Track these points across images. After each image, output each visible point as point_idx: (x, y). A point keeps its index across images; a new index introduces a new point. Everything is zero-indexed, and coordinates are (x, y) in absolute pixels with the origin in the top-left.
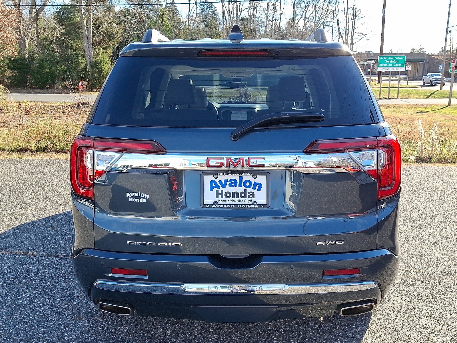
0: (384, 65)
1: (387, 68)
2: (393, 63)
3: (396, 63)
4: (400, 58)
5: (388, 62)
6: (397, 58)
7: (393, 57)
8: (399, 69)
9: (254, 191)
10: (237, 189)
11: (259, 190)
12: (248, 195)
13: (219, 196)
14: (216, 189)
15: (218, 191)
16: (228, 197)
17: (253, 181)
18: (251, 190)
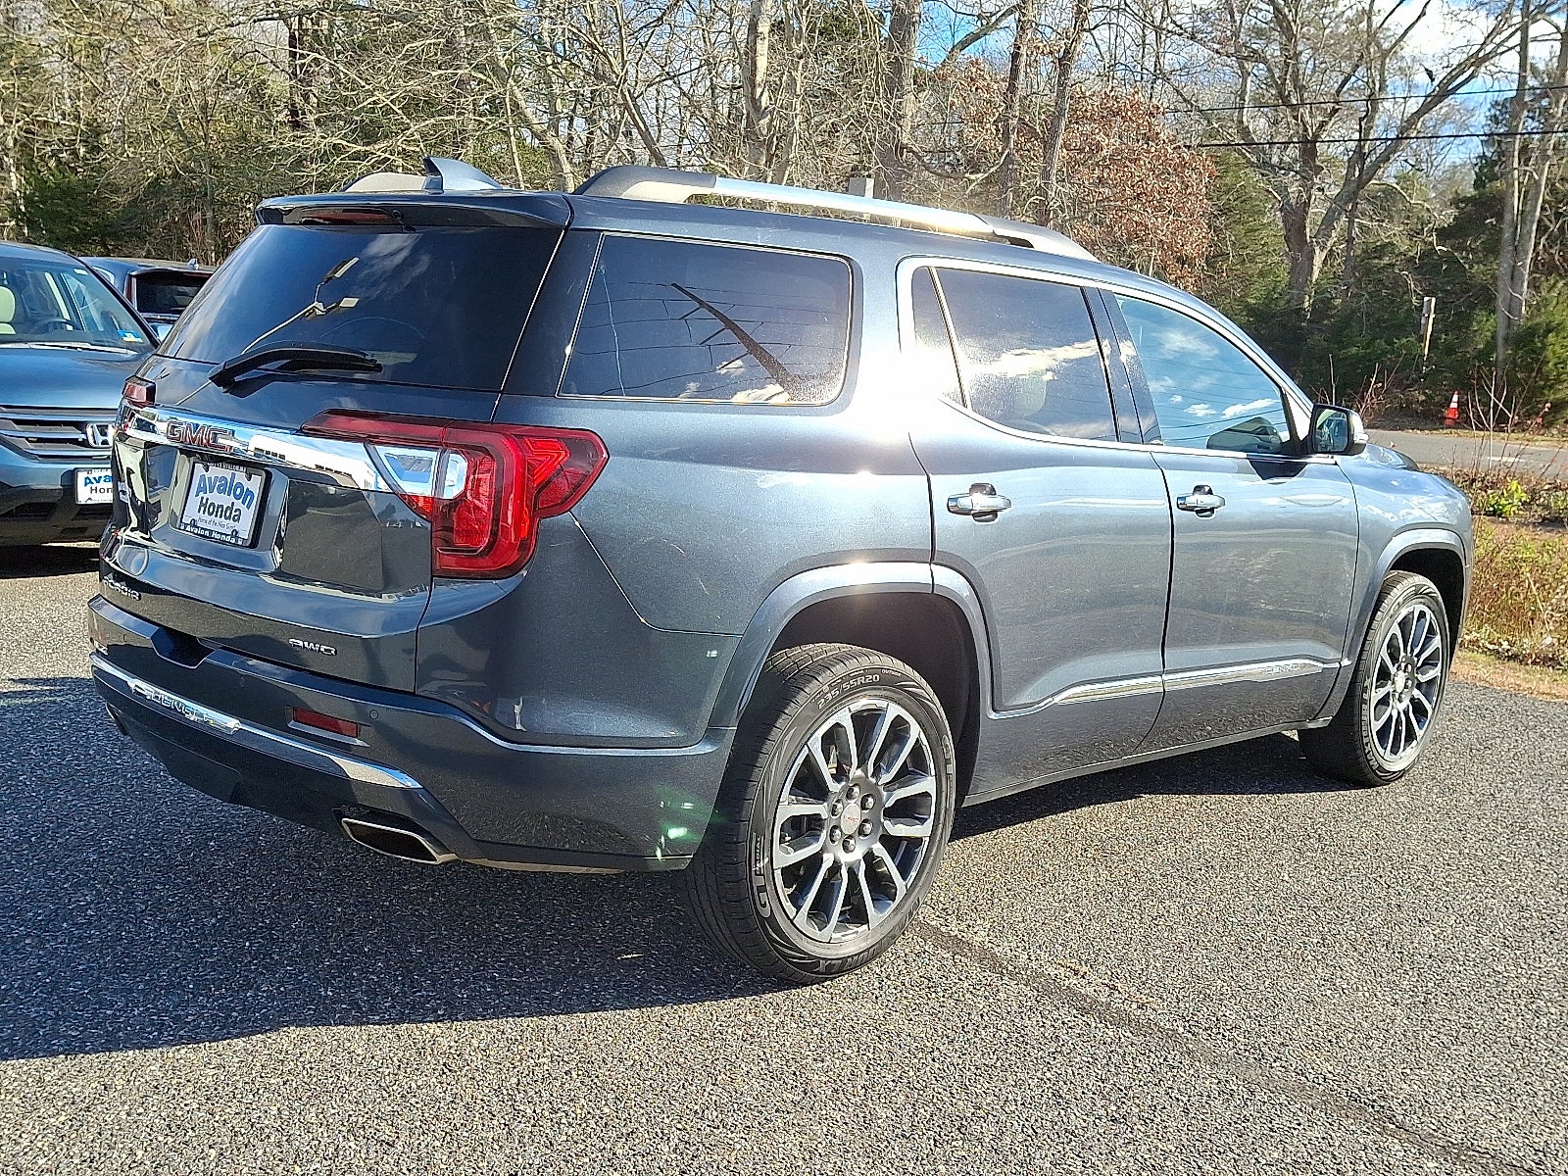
9: (243, 508)
10: (225, 500)
11: (248, 508)
12: (234, 514)
13: (202, 508)
14: (201, 494)
15: (202, 498)
16: (210, 514)
17: (247, 484)
18: (238, 504)
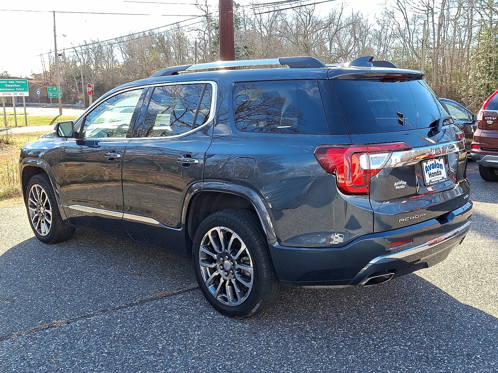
0: (4, 89)
1: (9, 93)
2: (15, 88)
3: (18, 88)
4: (22, 82)
5: (9, 86)
6: (18, 82)
7: (13, 81)
8: (23, 94)
9: (441, 170)
10: (435, 170)
11: (442, 169)
12: (439, 173)
13: (430, 176)
14: (428, 172)
15: (429, 173)
16: (433, 176)
17: (439, 163)
18: (439, 169)
